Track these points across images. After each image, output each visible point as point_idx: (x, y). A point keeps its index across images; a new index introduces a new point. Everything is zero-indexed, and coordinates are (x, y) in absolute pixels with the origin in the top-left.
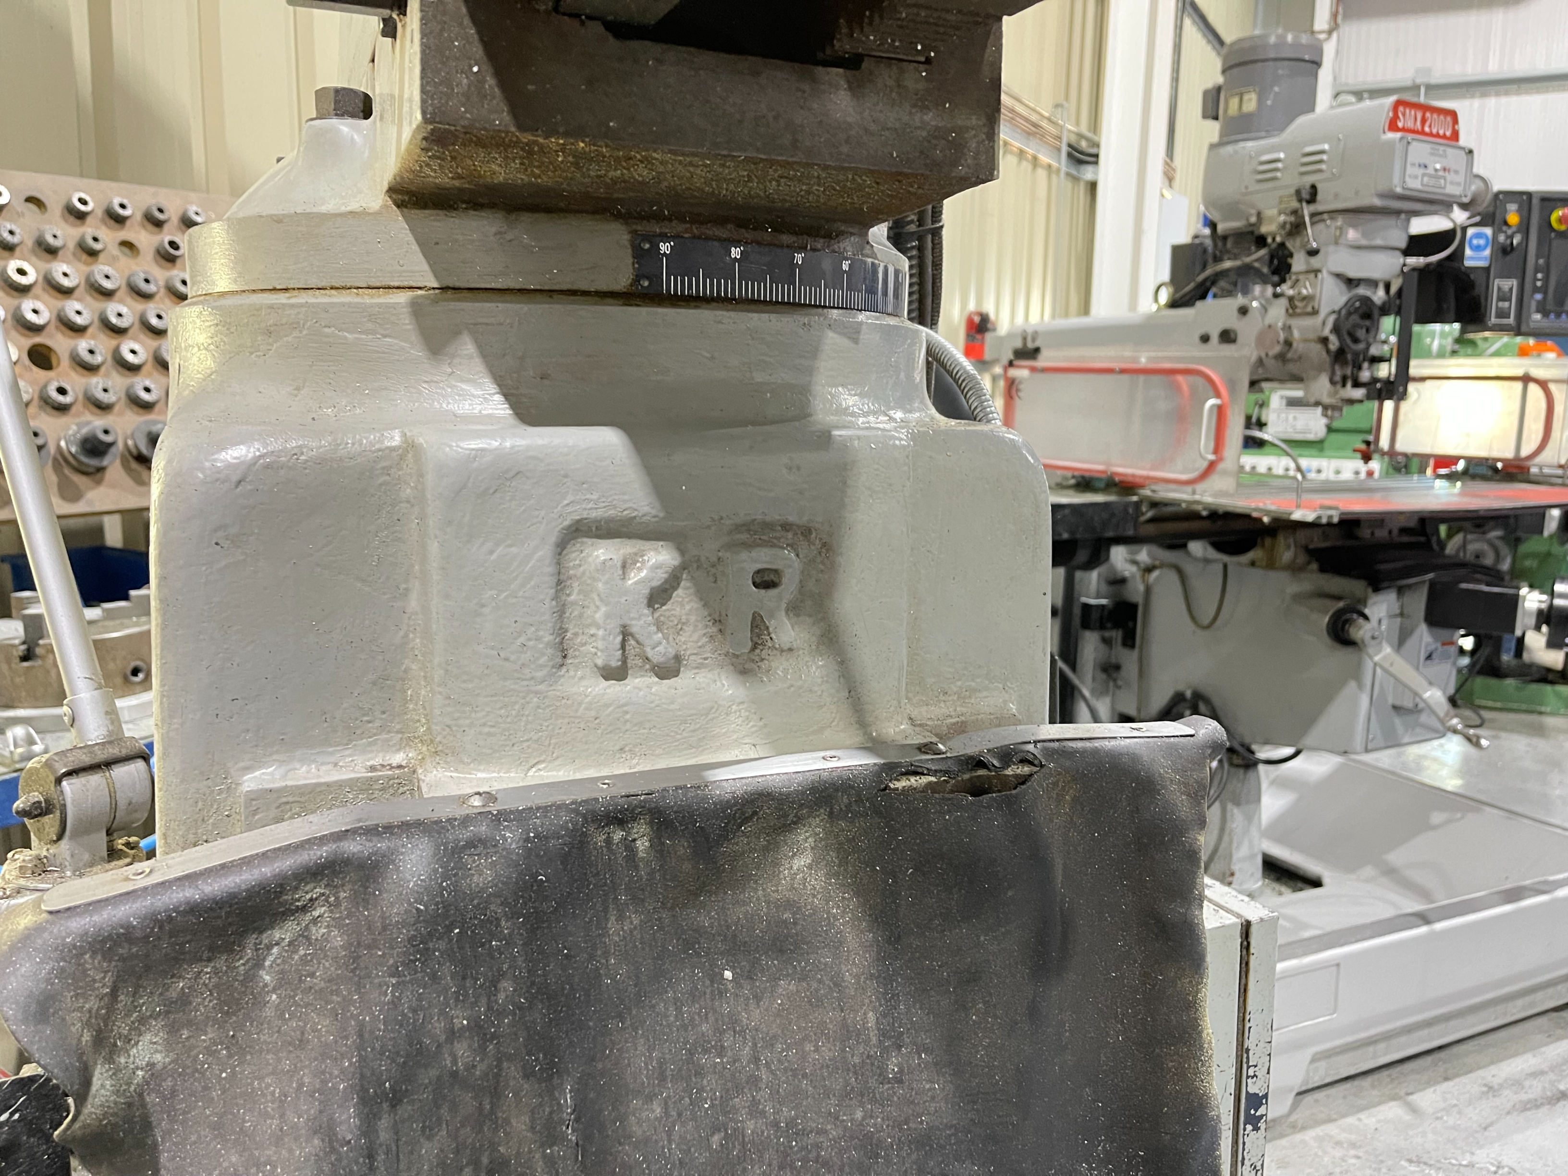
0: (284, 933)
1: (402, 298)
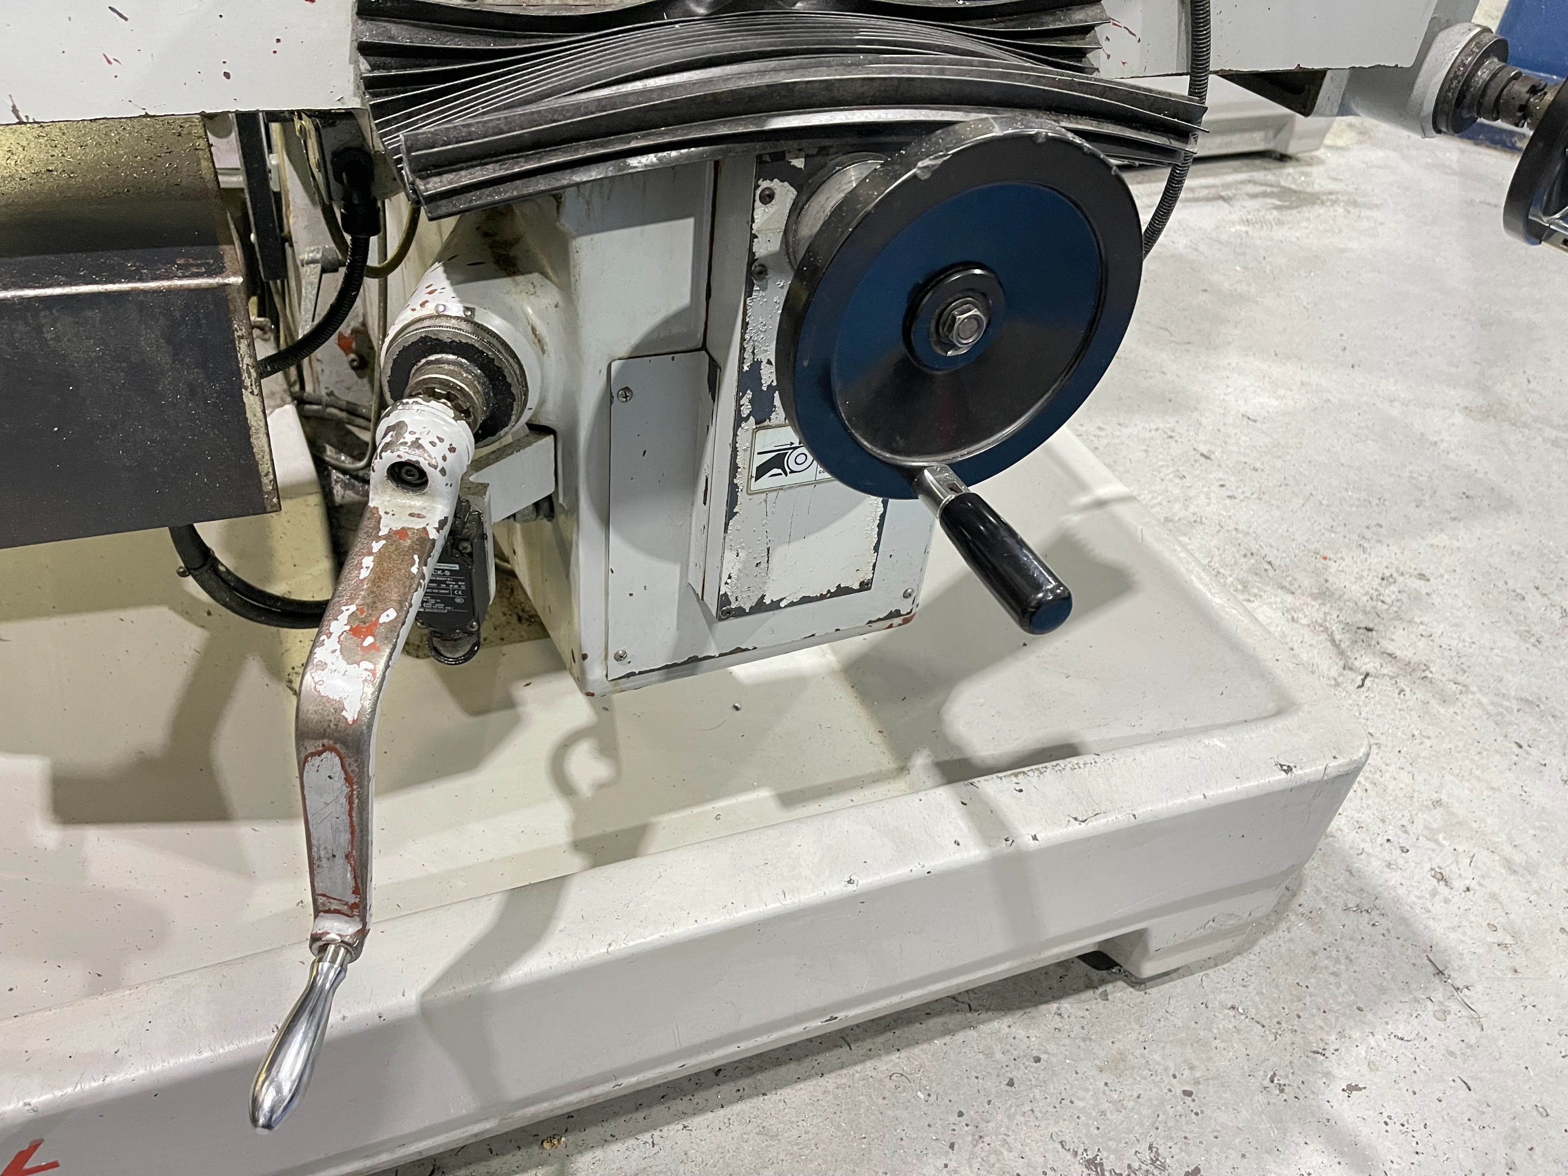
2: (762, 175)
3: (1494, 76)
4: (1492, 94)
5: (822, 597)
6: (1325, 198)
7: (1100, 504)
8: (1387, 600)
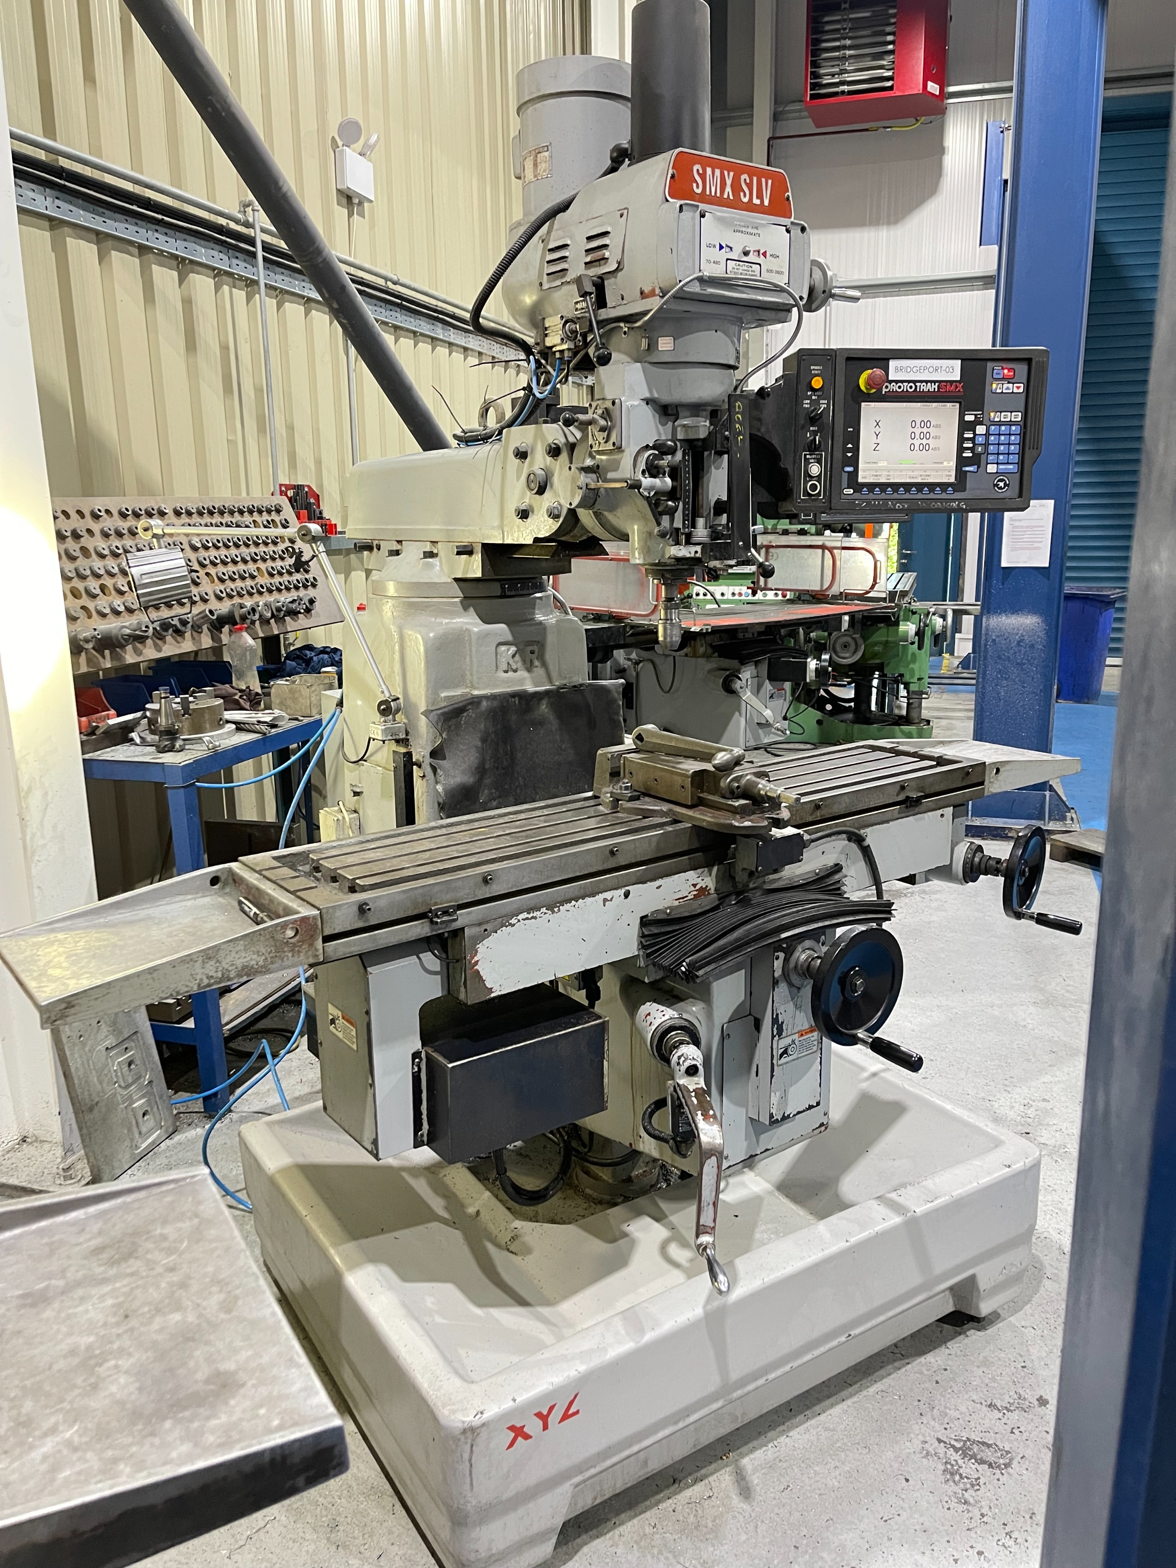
0: (465, 714)
1: (457, 600)
2: (775, 952)
3: (981, 860)
4: (983, 866)
5: (804, 1111)
6: (905, 892)
7: (874, 1075)
8: (1031, 1116)
